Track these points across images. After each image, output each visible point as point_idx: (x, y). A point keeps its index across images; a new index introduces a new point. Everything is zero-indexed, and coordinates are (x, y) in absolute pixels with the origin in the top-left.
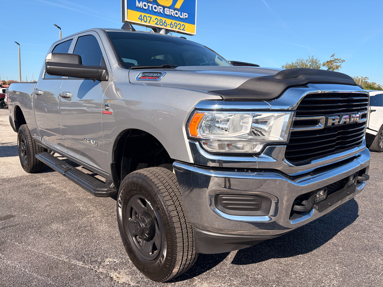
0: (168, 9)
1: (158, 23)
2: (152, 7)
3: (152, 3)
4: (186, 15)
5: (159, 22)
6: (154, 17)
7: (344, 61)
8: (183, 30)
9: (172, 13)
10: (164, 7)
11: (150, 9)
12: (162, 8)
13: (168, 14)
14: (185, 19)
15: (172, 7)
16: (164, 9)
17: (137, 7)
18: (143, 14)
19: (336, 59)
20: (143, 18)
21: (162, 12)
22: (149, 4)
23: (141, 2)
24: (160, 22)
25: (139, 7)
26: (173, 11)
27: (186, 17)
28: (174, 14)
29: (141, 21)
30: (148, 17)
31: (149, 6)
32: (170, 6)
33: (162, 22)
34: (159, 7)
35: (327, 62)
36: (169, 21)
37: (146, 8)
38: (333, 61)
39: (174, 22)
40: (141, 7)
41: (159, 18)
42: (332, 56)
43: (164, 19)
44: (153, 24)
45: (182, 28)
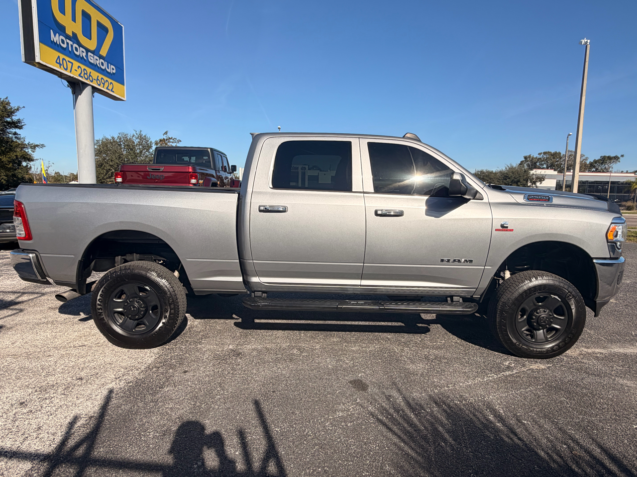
0: (92, 55)
1: (82, 75)
2: (72, 46)
3: (72, 39)
4: (113, 69)
5: (83, 73)
6: (76, 64)
7: (180, 141)
8: (112, 91)
9: (98, 62)
10: (88, 51)
11: (70, 49)
12: (84, 50)
13: (92, 62)
14: (113, 75)
15: (96, 52)
16: (87, 54)
17: (52, 41)
18: (62, 56)
19: (170, 137)
20: (61, 63)
21: (85, 58)
22: (68, 41)
23: (57, 34)
24: (85, 74)
25: (55, 42)
26: (98, 58)
27: (114, 71)
28: (99, 64)
29: (60, 67)
30: (69, 61)
31: (68, 44)
32: (95, 50)
33: (86, 74)
34: (82, 49)
35: (161, 141)
36: (95, 74)
37: (65, 46)
38: (167, 140)
39: (101, 76)
40: (58, 43)
41: (83, 67)
42: (165, 134)
43: (89, 70)
44: (75, 75)
45: (110, 87)
